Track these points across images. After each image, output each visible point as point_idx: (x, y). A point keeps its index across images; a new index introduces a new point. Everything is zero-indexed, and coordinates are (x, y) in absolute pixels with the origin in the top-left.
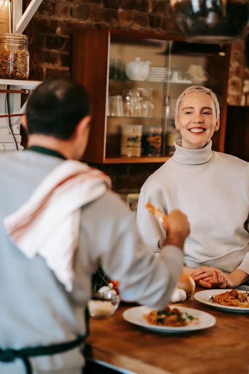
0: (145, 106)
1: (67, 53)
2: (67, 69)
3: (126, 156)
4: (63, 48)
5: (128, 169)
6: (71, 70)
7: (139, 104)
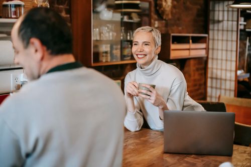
0: (111, 34)
1: (68, 7)
2: (68, 16)
3: (102, 61)
4: (65, 5)
5: (103, 68)
6: (70, 17)
7: (107, 33)
